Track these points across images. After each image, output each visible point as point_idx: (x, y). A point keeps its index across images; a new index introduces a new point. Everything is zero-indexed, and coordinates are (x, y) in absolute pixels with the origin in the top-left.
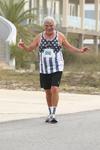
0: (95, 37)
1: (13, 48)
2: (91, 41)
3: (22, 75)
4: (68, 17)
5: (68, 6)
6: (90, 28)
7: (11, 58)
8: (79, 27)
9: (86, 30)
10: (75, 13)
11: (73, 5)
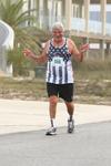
0: (101, 42)
1: (10, 53)
2: (97, 46)
3: (20, 83)
4: (72, 18)
5: (71, 7)
6: (96, 32)
7: (8, 64)
8: (83, 30)
9: (91, 33)
10: (79, 14)
11: (77, 6)
